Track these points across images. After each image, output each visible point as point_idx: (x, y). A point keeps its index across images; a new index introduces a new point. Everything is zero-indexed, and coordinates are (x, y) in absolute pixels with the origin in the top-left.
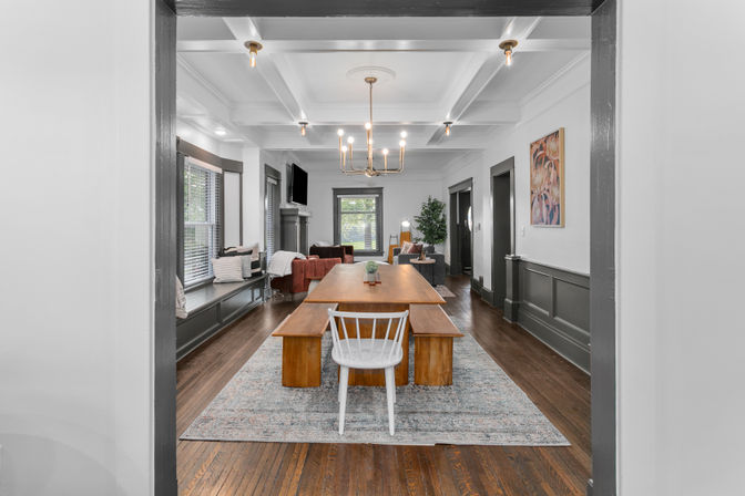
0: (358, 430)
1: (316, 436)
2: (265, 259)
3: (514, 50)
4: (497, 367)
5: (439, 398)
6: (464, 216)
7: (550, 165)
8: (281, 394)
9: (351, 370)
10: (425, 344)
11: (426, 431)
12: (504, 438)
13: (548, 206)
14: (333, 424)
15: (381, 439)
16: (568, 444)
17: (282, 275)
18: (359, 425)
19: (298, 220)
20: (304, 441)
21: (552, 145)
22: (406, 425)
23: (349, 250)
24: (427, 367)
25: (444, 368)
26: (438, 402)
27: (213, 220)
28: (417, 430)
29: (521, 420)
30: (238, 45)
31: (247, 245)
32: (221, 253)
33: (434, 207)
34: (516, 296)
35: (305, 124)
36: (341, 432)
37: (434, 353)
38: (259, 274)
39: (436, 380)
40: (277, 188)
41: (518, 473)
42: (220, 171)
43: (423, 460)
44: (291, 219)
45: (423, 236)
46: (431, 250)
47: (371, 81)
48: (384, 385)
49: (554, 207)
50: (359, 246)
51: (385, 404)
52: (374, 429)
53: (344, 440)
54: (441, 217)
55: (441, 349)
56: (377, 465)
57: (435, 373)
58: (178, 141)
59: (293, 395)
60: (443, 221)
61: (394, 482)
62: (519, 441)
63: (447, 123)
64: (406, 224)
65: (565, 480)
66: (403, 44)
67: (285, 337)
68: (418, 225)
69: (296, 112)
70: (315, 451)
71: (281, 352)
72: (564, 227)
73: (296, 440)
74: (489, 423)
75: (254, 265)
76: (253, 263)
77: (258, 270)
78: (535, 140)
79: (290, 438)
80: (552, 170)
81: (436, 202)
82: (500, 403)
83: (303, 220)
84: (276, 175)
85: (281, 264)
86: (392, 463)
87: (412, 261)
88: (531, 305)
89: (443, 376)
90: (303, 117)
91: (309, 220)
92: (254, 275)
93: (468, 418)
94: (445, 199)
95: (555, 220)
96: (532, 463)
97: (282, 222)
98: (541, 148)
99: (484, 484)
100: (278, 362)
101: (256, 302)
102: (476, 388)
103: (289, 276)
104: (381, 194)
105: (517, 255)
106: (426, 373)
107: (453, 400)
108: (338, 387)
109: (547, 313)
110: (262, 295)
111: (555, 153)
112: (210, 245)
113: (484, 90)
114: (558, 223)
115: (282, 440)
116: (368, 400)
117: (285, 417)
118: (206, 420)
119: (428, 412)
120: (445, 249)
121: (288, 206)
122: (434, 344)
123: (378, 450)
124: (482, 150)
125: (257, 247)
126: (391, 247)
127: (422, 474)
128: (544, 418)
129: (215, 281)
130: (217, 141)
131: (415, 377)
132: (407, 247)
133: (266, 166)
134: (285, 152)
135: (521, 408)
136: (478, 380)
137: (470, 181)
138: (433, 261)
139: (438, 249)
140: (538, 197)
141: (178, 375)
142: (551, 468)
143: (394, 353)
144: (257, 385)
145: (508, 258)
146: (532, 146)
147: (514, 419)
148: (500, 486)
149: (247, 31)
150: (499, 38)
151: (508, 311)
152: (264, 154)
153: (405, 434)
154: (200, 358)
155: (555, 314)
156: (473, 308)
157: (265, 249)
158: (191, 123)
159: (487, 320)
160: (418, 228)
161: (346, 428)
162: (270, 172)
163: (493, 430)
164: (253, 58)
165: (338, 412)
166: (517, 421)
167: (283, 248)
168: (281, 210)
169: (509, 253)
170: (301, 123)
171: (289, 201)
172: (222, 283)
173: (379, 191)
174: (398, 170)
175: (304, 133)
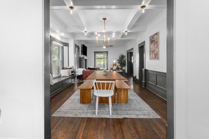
0: (101, 114)
1: (89, 116)
2: (75, 70)
3: (145, 8)
4: (140, 99)
5: (124, 106)
6: (131, 59)
7: (155, 43)
8: (80, 105)
9: (99, 97)
10: (120, 91)
11: (120, 114)
12: (142, 116)
13: (154, 54)
14: (94, 113)
15: (108, 116)
16: (160, 118)
18: (101, 113)
19: (84, 60)
20: (86, 117)
21: (155, 37)
22: (115, 113)
23: (98, 69)
24: (121, 98)
25: (125, 98)
26: (124, 107)
27: (61, 59)
28: (118, 114)
29: (147, 112)
30: (67, 7)
31: (70, 66)
32: (63, 68)
33: (122, 57)
34: (145, 80)
35: (86, 32)
36: (96, 115)
37: (122, 94)
38: (74, 74)
39: (123, 102)
40: (79, 51)
41: (146, 125)
42: (62, 45)
43: (119, 122)
44: (82, 60)
45: (119, 65)
46: (121, 69)
47: (105, 19)
48: (109, 103)
49: (156, 54)
50: (101, 68)
51: (109, 108)
52: (106, 114)
53: (97, 117)
54: (124, 60)
55: (124, 93)
56: (106, 123)
57: (123, 100)
58: (51, 37)
59: (83, 106)
60: (125, 61)
61: (111, 127)
62: (147, 117)
63: (126, 32)
64: (115, 61)
65: (160, 127)
66: (114, 7)
67: (81, 89)
68: (118, 62)
69: (84, 29)
70: (89, 120)
71: (80, 95)
72: (159, 59)
73: (84, 117)
74: (138, 112)
75: (72, 72)
78: (151, 36)
79: (82, 116)
80: (156, 44)
81: (123, 55)
82: (141, 107)
83: (86, 60)
84: (78, 47)
85: (80, 72)
86: (111, 122)
87: (116, 71)
88: (150, 82)
89: (125, 100)
90: (86, 30)
91: (87, 60)
92: (72, 75)
93: (132, 111)
94: (125, 54)
95: (156, 58)
96: (150, 123)
97: (80, 61)
98: (153, 38)
99: (137, 128)
100: (79, 97)
101: (73, 82)
102: (134, 104)
103: (81, 75)
105: (146, 68)
106: (120, 100)
107: (128, 107)
108: (95, 103)
109: (154, 84)
110: (74, 80)
111: (156, 39)
112: (60, 66)
113: (136, 22)
114: (157, 59)
115: (80, 117)
116: (104, 106)
117: (81, 111)
118: (59, 112)
119: (121, 110)
120: (126, 68)
122: (123, 91)
123: (107, 119)
125: (73, 67)
126: (110, 68)
127: (119, 125)
128: (153, 111)
129: (61, 76)
130: (62, 37)
131: (117, 101)
132: (115, 68)
133: (75, 44)
134: (81, 41)
135: (147, 109)
136: (135, 102)
137: (132, 49)
138: (122, 71)
139: (124, 68)
140: (152, 52)
141: (51, 100)
142: (156, 124)
143: (111, 93)
144: (73, 103)
145: (143, 69)
146: (150, 38)
147: (145, 111)
148: (141, 128)
149: (70, 3)
150: (141, 5)
151: (143, 84)
153: (115, 115)
155: (156, 84)
156: (134, 84)
157: (75, 68)
158: (54, 32)
159: (137, 87)
161: (98, 114)
162: (76, 46)
163: (139, 114)
164: (71, 12)
165: (96, 110)
166: (146, 112)
167: (80, 67)
168: (80, 57)
169: (144, 68)
170: (85, 32)
171: (82, 55)
172: (63, 77)
173: (107, 52)
174: (112, 46)
175: (86, 34)
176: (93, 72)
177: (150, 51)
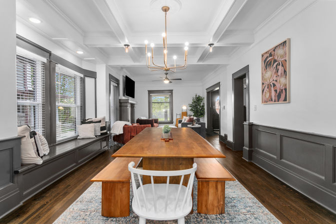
2: (109, 125)
6: (213, 104)
7: (278, 65)
13: (276, 91)
17: (118, 134)
19: (129, 105)
21: (280, 52)
23: (156, 121)
24: (207, 201)
25: (219, 202)
27: (79, 103)
31: (99, 117)
32: (84, 122)
33: (198, 100)
34: (251, 145)
35: (128, 46)
38: (106, 133)
39: (213, 210)
40: (117, 88)
42: (82, 76)
44: (125, 104)
45: (193, 114)
46: (198, 120)
47: (166, 10)
49: (282, 90)
50: (161, 119)
54: (202, 104)
55: (217, 188)
57: (213, 205)
60: (203, 106)
63: (211, 45)
64: (185, 108)
68: (190, 108)
72: (290, 102)
75: (102, 128)
76: (101, 127)
77: (105, 131)
78: (265, 51)
81: (199, 97)
83: (132, 105)
84: (117, 81)
85: (118, 128)
87: (188, 126)
88: (262, 151)
89: (218, 207)
90: (127, 42)
91: (135, 106)
92: (102, 134)
94: (204, 95)
95: (282, 99)
97: (120, 106)
98: (271, 55)
101: (103, 149)
102: (242, 217)
103: (120, 135)
104: (172, 93)
105: (251, 121)
106: (206, 206)
109: (275, 157)
110: (107, 145)
111: (283, 56)
112: (77, 117)
114: (285, 100)
120: (205, 120)
121: (124, 98)
122: (212, 186)
124: (227, 65)
125: (104, 119)
126: (177, 119)
129: (78, 138)
130: (80, 58)
132: (185, 119)
133: (110, 74)
137: (218, 84)
138: (200, 126)
139: (202, 120)
140: (267, 86)
144: (83, 216)
145: (245, 123)
146: (263, 56)
151: (246, 154)
152: (108, 68)
154: (53, 190)
155: (281, 158)
157: (110, 120)
160: (190, 110)
162: (111, 78)
167: (121, 120)
168: (120, 100)
169: (246, 121)
170: (125, 45)
171: (124, 95)
172: (83, 139)
173: (171, 91)
174: (181, 79)
175: (127, 51)
176: (145, 127)
177: (263, 84)
